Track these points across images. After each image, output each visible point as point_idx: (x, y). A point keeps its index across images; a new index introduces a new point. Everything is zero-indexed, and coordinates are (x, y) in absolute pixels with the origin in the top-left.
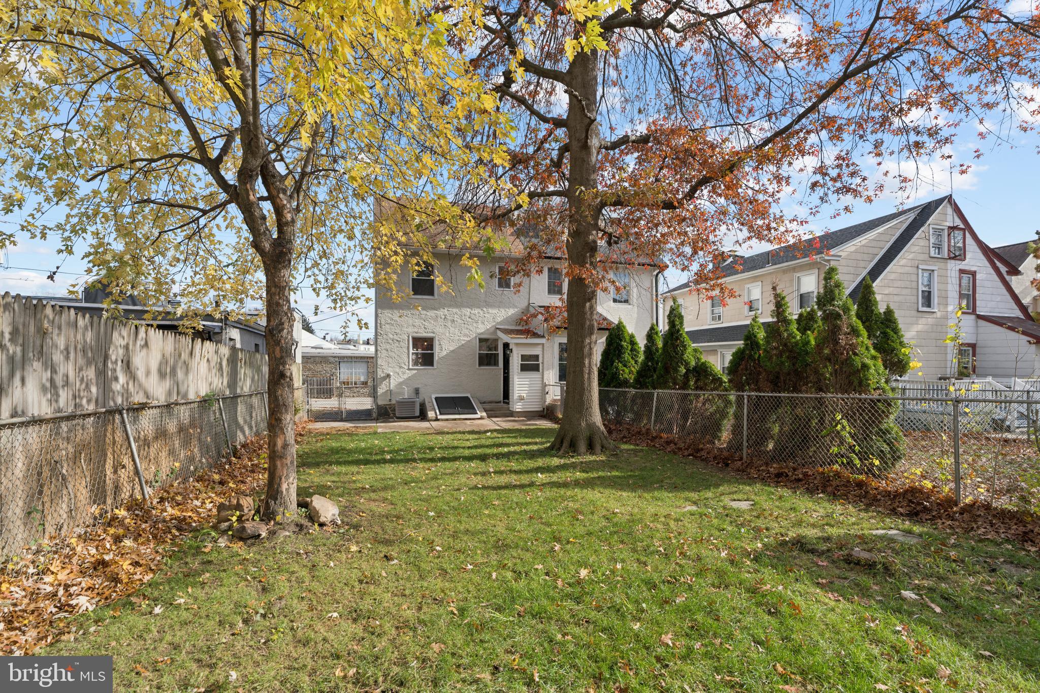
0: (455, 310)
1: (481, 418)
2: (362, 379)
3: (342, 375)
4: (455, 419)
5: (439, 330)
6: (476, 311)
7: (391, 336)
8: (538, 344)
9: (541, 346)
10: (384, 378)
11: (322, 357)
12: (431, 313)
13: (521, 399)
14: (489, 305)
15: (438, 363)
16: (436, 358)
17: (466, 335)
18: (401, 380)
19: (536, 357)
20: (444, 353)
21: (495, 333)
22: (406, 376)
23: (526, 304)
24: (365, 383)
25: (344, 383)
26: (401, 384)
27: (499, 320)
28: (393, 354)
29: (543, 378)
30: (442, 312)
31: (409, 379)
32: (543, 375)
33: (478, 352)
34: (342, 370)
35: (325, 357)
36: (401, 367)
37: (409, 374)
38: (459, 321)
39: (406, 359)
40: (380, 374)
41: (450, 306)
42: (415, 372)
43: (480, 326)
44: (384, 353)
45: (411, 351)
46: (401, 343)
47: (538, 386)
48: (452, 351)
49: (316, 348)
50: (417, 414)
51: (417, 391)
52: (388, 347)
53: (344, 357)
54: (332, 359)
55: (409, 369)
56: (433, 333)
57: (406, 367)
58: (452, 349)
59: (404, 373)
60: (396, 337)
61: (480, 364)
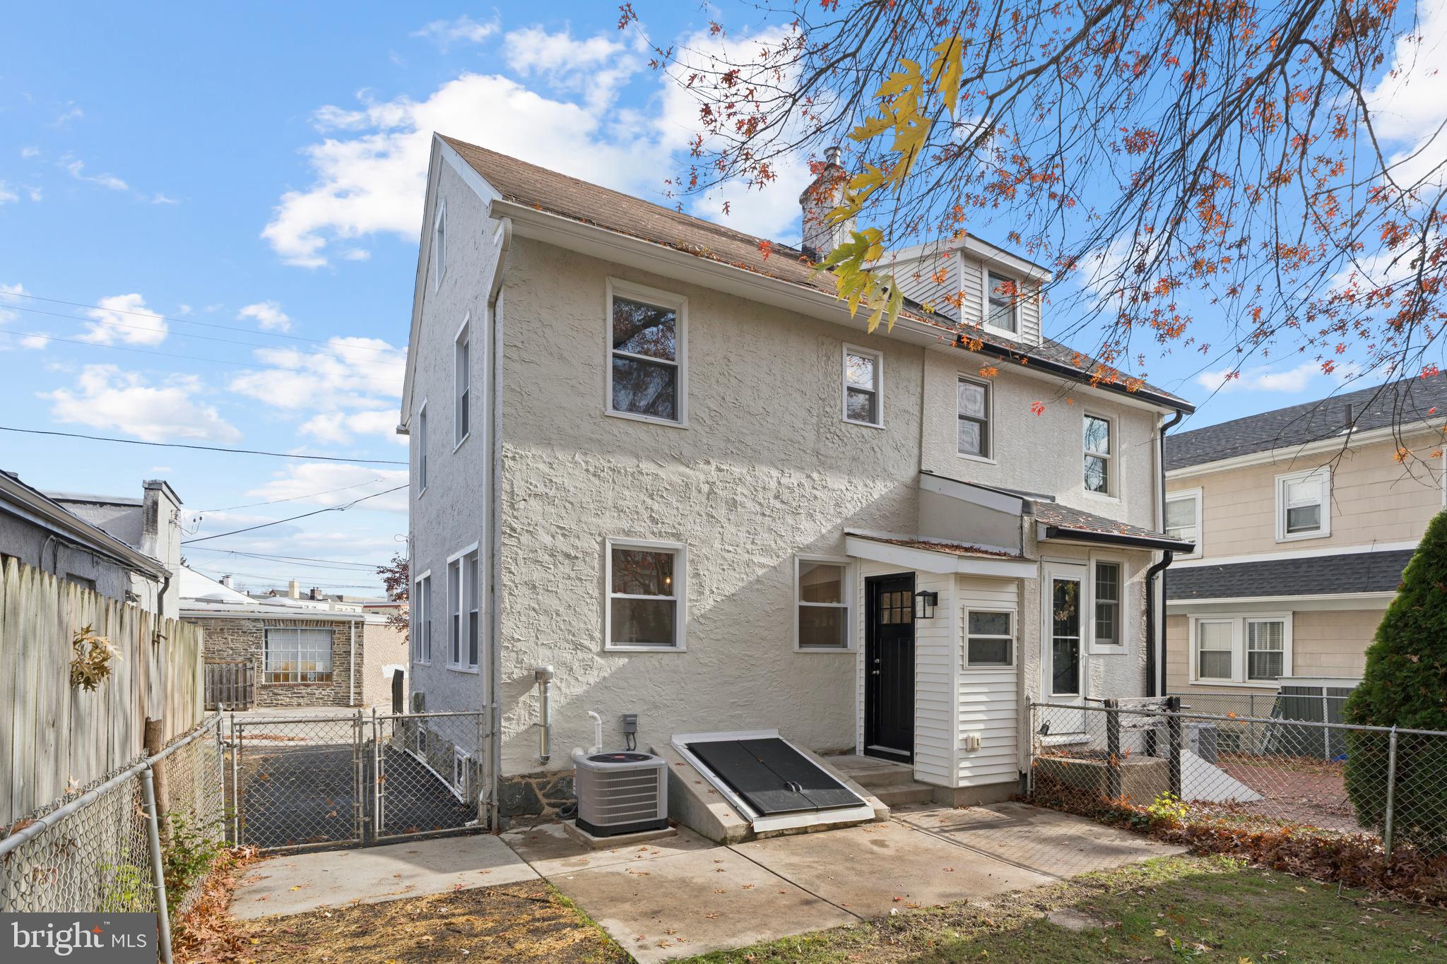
0: (738, 470)
1: (878, 819)
2: (320, 667)
3: (272, 660)
4: (803, 831)
5: (694, 528)
6: (794, 478)
7: (547, 540)
8: (1006, 581)
9: (1013, 588)
10: (524, 684)
11: (224, 620)
12: (672, 473)
13: (970, 747)
14: (824, 463)
15: (690, 633)
16: (684, 620)
17: (766, 550)
18: (578, 690)
19: (1000, 621)
20: (708, 603)
21: (840, 547)
22: (593, 678)
23: (912, 472)
24: (326, 677)
25: (277, 677)
26: (577, 702)
27: (850, 510)
28: (551, 602)
29: (1019, 684)
30: (701, 474)
31: (603, 685)
32: (1020, 675)
33: (797, 603)
34: (272, 648)
35: (232, 620)
36: (578, 647)
37: (606, 667)
38: (750, 504)
39: (594, 620)
40: (510, 668)
41: (725, 455)
42: (623, 661)
43: (805, 524)
44: (523, 599)
45: (610, 595)
46: (580, 565)
47: (1007, 709)
48: (731, 598)
49: (208, 601)
50: (662, 813)
51: (629, 726)
52: (537, 575)
53: (277, 621)
54: (250, 625)
55: (604, 653)
56: (677, 536)
57: (595, 647)
58: (729, 590)
59: (587, 667)
60: (561, 543)
61: (805, 640)
